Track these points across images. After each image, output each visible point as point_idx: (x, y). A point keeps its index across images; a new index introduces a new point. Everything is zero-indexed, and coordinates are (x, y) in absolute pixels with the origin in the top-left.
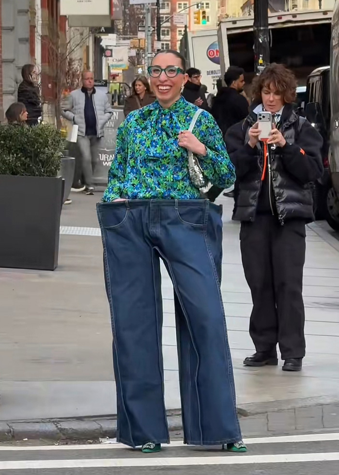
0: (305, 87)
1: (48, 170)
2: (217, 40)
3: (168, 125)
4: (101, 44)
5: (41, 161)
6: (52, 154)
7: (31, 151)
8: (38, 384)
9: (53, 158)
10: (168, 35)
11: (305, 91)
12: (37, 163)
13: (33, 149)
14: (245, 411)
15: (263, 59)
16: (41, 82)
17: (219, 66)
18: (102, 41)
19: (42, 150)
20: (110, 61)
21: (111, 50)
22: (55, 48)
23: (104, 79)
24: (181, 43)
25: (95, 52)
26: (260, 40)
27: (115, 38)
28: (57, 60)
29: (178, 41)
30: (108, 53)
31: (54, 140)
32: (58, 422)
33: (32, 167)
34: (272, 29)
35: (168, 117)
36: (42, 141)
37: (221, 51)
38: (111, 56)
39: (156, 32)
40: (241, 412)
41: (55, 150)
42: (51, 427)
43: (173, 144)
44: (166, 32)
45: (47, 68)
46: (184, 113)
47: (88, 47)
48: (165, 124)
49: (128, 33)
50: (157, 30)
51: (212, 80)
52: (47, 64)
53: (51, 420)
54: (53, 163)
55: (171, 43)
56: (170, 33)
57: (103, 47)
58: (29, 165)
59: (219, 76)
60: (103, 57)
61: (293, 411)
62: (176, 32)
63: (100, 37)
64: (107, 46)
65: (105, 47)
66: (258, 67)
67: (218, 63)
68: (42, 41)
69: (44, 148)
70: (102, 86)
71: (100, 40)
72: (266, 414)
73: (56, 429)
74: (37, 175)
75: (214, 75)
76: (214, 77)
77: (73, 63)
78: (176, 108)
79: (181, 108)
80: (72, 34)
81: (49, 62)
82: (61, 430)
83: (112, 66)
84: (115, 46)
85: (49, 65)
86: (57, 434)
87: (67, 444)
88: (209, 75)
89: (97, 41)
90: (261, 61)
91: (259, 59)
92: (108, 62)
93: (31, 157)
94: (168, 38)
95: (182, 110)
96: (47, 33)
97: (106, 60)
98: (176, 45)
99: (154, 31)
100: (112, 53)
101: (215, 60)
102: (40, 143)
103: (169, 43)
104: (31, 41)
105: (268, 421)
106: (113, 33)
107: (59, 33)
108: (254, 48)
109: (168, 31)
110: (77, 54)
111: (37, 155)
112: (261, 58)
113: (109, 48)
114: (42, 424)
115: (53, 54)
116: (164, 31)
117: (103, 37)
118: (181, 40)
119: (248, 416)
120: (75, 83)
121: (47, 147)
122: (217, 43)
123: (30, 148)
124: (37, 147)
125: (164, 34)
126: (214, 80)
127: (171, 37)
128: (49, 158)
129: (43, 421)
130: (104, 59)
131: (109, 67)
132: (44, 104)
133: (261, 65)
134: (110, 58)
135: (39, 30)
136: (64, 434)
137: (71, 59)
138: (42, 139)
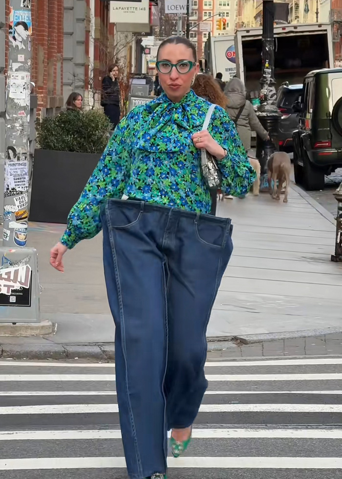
0: (302, 85)
1: (98, 148)
2: (234, 44)
3: (181, 118)
4: (142, 44)
5: (92, 141)
6: (102, 136)
7: (85, 133)
8: (87, 316)
9: (102, 139)
10: (195, 37)
11: (302, 88)
12: (89, 143)
13: (86, 132)
14: (245, 340)
15: (268, 64)
16: (94, 77)
17: (235, 64)
18: (143, 42)
19: (94, 132)
20: (149, 57)
21: (150, 49)
22: (105, 49)
23: (143, 72)
24: (205, 45)
25: (136, 51)
26: (267, 48)
27: (153, 39)
28: (106, 59)
29: (204, 42)
30: (147, 51)
31: (103, 125)
32: (102, 346)
33: (85, 145)
34: (278, 38)
35: (180, 110)
36: (94, 125)
37: (236, 53)
38: (149, 53)
39: (186, 35)
40: (243, 341)
41: (104, 132)
42: (96, 350)
43: (187, 138)
44: (194, 35)
45: (99, 65)
46: (196, 107)
47: (131, 47)
48: (178, 118)
49: (164, 35)
50: (187, 34)
51: (230, 75)
52: (98, 61)
53: (96, 344)
54: (102, 143)
55: (198, 44)
56: (197, 36)
57: (143, 46)
58: (83, 144)
59: (235, 73)
60: (143, 54)
61: (283, 341)
62: (202, 35)
63: (141, 39)
64: (146, 45)
65: (144, 47)
66: (265, 70)
67: (235, 63)
68: (94, 43)
69: (95, 131)
70: (141, 78)
71: (141, 41)
72: (261, 343)
73: (100, 350)
74: (89, 152)
75: (231, 72)
76: (231, 73)
77: (119, 62)
78: (186, 102)
79: (192, 102)
80: (119, 38)
81: (100, 60)
82: (104, 351)
83: (150, 61)
84: (153, 46)
85: (100, 61)
86: (101, 354)
87: (108, 362)
88: (227, 72)
89: (139, 42)
90: (267, 65)
91: (266, 63)
92: (147, 58)
93: (85, 138)
94: (195, 39)
95: (193, 104)
96: (99, 37)
97: (145, 57)
98: (202, 46)
99: (184, 34)
100: (150, 51)
101: (232, 60)
102: (93, 127)
103: (197, 43)
104: (86, 43)
105: (263, 348)
106: (151, 35)
107: (109, 36)
108: (262, 54)
109: (195, 34)
110: (123, 53)
111: (89, 137)
112: (267, 63)
113: (148, 47)
114: (90, 347)
115: (103, 53)
116: (192, 34)
117: (143, 39)
118: (206, 43)
119: (248, 344)
120: (121, 77)
121: (98, 130)
122: (234, 46)
123: (84, 130)
124: (90, 130)
125: (192, 37)
126: (231, 76)
127: (198, 40)
128: (99, 139)
129: (90, 344)
130: (144, 56)
131: (147, 62)
132: (96, 94)
133: (267, 68)
134: (148, 55)
135: (92, 34)
136: (106, 355)
137: (117, 58)
138: (94, 124)
